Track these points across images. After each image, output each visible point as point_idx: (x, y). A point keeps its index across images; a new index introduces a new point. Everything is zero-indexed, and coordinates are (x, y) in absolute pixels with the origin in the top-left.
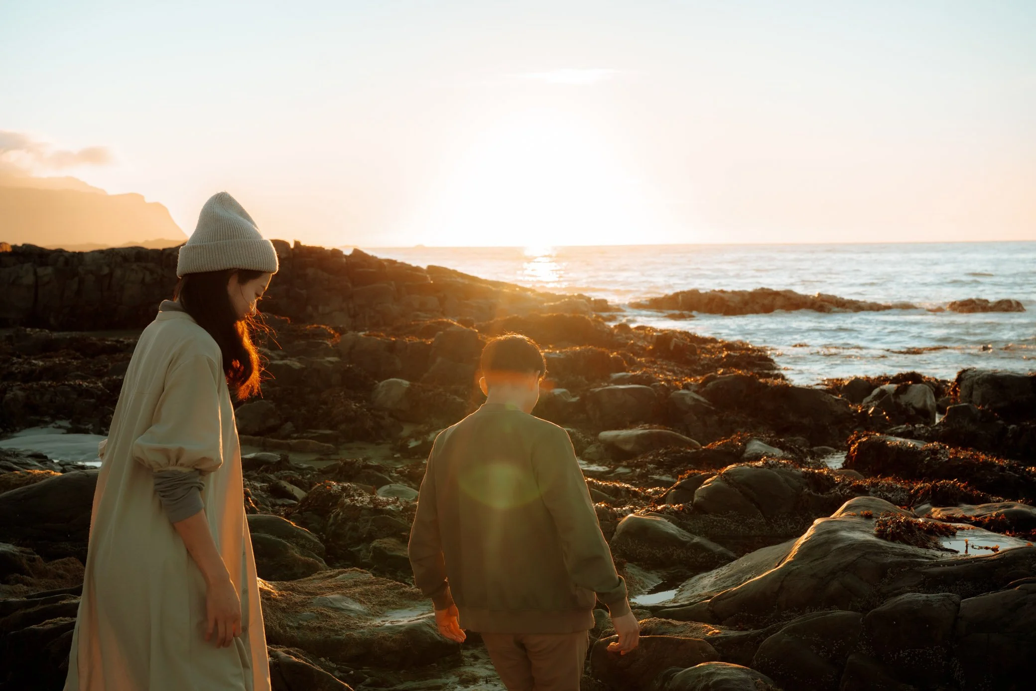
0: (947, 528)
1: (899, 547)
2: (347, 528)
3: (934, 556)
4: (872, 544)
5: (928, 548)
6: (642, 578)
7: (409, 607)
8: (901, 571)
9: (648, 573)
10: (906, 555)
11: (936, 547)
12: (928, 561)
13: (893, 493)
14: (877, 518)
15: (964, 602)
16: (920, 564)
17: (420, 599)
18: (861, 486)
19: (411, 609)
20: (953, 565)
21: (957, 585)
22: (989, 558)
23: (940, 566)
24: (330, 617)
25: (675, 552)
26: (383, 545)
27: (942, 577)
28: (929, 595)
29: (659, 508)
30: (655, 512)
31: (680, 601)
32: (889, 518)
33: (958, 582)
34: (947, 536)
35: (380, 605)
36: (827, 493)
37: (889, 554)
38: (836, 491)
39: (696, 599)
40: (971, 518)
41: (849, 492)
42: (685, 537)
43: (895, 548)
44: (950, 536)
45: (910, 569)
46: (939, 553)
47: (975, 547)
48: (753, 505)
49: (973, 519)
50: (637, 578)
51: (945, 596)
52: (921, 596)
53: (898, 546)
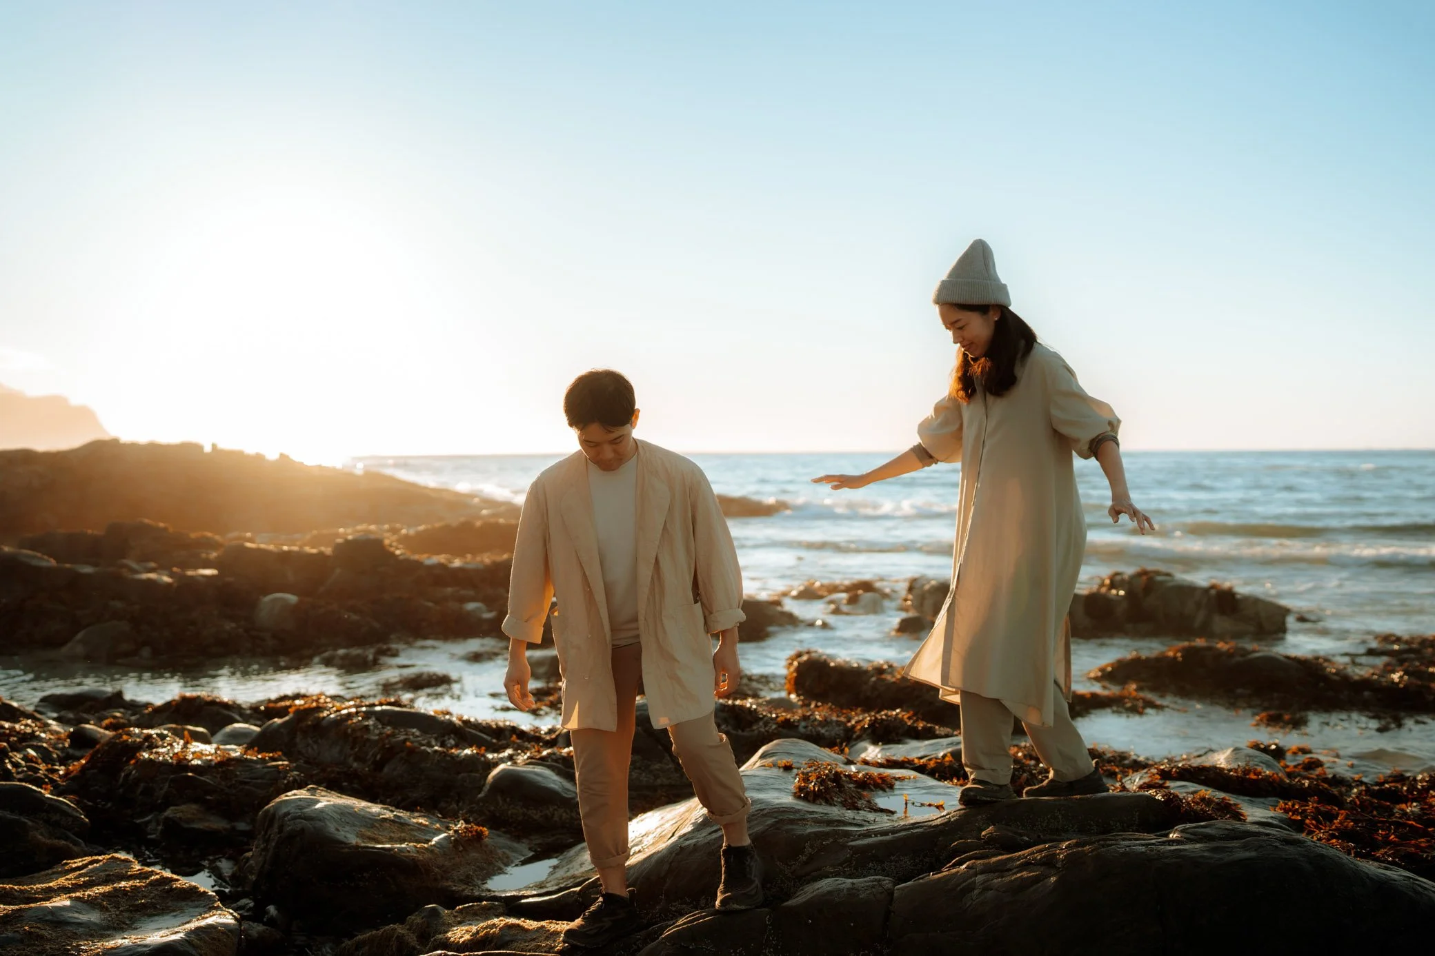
0: (883, 779)
1: (822, 811)
2: (139, 791)
3: (865, 821)
4: (786, 808)
5: (858, 809)
6: (507, 851)
7: (174, 911)
8: (823, 845)
9: (518, 842)
10: (830, 823)
11: (869, 808)
12: (856, 829)
13: (826, 728)
14: (798, 768)
15: (898, 889)
16: (847, 834)
17: (193, 899)
18: (789, 720)
19: (175, 914)
20: (888, 835)
21: (891, 861)
22: (930, 823)
23: (870, 836)
24: (42, 937)
25: (556, 812)
26: (178, 815)
27: (874, 852)
28: (855, 881)
29: (545, 753)
30: (538, 759)
31: (548, 885)
32: (813, 769)
33: (893, 858)
34: (884, 790)
35: (131, 911)
36: (748, 729)
37: (808, 821)
38: (759, 728)
39: (569, 882)
40: (913, 761)
41: (775, 729)
42: (569, 793)
43: (816, 813)
44: (887, 790)
45: (833, 842)
46: (871, 816)
47: (916, 804)
48: (660, 747)
49: (916, 761)
50: (500, 852)
51: (875, 880)
52: (844, 883)
53: (820, 809)
